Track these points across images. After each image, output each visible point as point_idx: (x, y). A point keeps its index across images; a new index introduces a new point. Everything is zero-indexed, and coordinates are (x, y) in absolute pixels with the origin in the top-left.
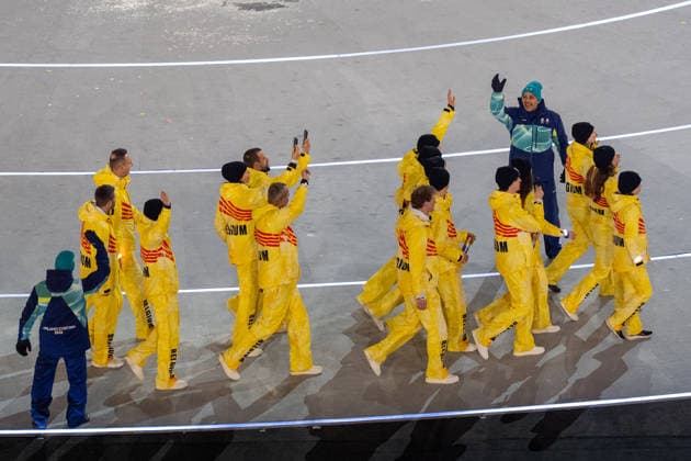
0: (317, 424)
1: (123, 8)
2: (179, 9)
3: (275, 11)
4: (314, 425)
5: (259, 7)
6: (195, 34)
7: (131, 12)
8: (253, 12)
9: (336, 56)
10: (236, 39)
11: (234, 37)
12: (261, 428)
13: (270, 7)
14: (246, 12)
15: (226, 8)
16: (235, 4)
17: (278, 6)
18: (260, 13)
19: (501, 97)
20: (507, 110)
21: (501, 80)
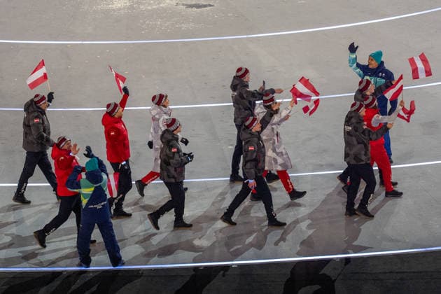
0: (236, 264)
1: (114, 6)
2: (149, 8)
3: (209, 8)
4: (233, 264)
5: (198, 6)
6: (159, 23)
7: (120, 9)
8: (194, 9)
9: (246, 36)
10: (184, 26)
11: (183, 25)
12: (201, 266)
13: (205, 6)
14: (190, 9)
15: (178, 7)
16: (183, 5)
17: (210, 5)
18: (199, 10)
19: (354, 56)
20: (359, 66)
21: (356, 46)
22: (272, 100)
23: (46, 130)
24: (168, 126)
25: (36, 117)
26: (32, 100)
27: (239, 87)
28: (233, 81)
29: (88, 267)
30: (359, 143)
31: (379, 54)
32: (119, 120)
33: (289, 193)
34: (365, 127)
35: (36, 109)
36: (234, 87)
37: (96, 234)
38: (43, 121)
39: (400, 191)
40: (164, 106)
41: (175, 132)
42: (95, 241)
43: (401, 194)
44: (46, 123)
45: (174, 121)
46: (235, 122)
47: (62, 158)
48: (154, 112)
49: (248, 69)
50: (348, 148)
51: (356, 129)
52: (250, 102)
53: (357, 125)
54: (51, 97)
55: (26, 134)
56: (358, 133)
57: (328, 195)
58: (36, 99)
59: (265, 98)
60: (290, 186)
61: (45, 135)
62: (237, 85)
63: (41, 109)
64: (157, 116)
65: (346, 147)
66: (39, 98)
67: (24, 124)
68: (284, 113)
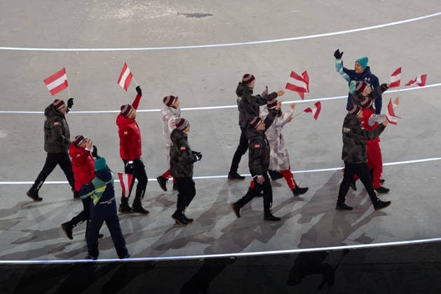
2: (152, 17)
3: (208, 17)
5: (198, 16)
6: (161, 31)
8: (195, 18)
12: (201, 258)
13: (205, 15)
14: (191, 18)
15: (179, 16)
16: (184, 14)
17: (209, 15)
18: (198, 19)
19: (340, 62)
20: (345, 70)
21: (341, 52)
22: (275, 104)
23: (66, 132)
24: (178, 125)
25: (56, 121)
26: (52, 105)
27: (244, 92)
28: (238, 87)
29: (96, 259)
30: (356, 144)
31: (365, 60)
32: (133, 120)
33: (292, 190)
34: (363, 128)
35: (56, 113)
36: (239, 92)
37: (104, 230)
38: (62, 123)
39: (387, 188)
40: (175, 107)
41: (184, 131)
42: (102, 236)
43: (388, 190)
44: (65, 126)
45: (183, 121)
46: (240, 124)
47: (79, 155)
48: (164, 113)
49: (254, 76)
50: (346, 148)
51: (354, 130)
52: (254, 107)
53: (356, 127)
54: (70, 103)
55: (47, 137)
56: (356, 135)
57: (318, 191)
58: (55, 104)
59: (268, 102)
60: (293, 184)
61: (64, 137)
62: (242, 91)
63: (60, 112)
64: (167, 117)
65: (344, 147)
66: (58, 103)
67: (45, 127)
68: (286, 116)
